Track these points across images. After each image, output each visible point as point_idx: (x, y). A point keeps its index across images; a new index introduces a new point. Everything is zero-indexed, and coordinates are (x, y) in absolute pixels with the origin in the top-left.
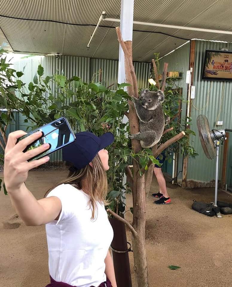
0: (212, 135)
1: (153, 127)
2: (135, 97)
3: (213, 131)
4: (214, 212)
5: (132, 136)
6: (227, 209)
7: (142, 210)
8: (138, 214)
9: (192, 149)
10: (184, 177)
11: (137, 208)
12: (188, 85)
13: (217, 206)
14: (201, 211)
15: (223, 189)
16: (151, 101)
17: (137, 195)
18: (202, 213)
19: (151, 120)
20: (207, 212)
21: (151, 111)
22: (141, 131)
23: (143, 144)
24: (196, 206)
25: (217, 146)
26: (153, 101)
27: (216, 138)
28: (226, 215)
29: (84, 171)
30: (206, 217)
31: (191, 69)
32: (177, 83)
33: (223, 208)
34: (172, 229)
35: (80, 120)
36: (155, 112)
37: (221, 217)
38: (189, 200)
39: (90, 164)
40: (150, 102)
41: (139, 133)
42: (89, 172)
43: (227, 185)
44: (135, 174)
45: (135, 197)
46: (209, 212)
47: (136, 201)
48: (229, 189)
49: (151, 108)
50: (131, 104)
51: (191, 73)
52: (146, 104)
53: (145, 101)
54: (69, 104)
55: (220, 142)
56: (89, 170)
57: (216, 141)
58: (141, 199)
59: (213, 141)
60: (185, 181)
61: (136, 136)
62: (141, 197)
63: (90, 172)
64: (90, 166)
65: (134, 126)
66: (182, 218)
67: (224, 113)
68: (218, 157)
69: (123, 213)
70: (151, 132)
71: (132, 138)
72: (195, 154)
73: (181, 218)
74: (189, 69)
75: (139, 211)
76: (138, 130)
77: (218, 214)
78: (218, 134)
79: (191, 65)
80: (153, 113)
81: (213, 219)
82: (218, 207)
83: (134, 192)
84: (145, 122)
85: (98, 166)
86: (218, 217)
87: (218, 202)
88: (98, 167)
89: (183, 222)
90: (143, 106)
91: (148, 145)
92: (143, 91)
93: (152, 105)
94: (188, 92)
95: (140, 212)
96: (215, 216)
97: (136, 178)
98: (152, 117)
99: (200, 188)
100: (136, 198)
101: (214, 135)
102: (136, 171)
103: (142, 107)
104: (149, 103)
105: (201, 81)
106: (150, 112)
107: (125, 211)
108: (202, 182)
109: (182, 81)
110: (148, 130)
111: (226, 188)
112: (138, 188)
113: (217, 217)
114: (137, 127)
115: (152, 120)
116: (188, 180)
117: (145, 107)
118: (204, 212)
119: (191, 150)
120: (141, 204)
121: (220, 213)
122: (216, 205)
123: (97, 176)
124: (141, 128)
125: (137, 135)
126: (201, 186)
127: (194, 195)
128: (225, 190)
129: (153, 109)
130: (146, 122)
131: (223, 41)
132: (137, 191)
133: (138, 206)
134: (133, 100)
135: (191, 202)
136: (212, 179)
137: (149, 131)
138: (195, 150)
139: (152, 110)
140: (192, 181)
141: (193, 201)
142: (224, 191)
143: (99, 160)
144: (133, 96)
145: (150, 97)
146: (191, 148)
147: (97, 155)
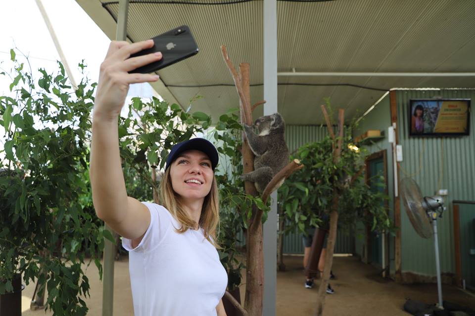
0: (424, 204)
2: (246, 125)
3: (425, 200)
7: (256, 281)
8: (250, 286)
10: (397, 267)
11: (250, 278)
12: (392, 144)
15: (460, 287)
17: (250, 259)
19: (265, 153)
20: (426, 315)
23: (258, 188)
25: (434, 219)
27: (430, 208)
31: (394, 124)
32: (379, 144)
41: (252, 172)
48: (468, 287)
51: (394, 129)
55: (437, 214)
57: (430, 213)
58: (254, 265)
59: (426, 213)
60: (399, 272)
62: (254, 262)
65: (247, 164)
67: (448, 178)
68: (436, 236)
69: (238, 286)
70: (265, 168)
74: (392, 125)
75: (252, 282)
76: (252, 168)
78: (433, 202)
79: (394, 119)
82: (445, 309)
87: (444, 302)
94: (393, 153)
95: (253, 284)
101: (428, 205)
105: (409, 138)
107: (241, 284)
108: (425, 275)
109: (384, 142)
111: (464, 285)
112: (251, 248)
115: (267, 152)
116: (403, 271)
118: (421, 315)
120: (254, 272)
122: (441, 307)
126: (424, 281)
128: (462, 288)
130: (260, 155)
131: (434, 87)
132: (249, 253)
133: (251, 275)
135: (403, 301)
140: (409, 274)
141: (406, 299)
142: (461, 290)
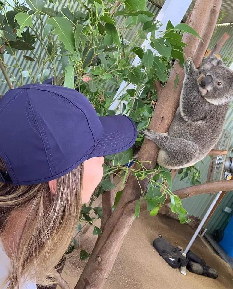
0: (228, 164)
1: (199, 138)
2: (193, 64)
3: (231, 159)
4: (179, 263)
5: (150, 135)
6: (197, 266)
7: (103, 272)
8: (93, 276)
9: (198, 173)
11: (96, 265)
13: (185, 256)
14: (162, 253)
16: (221, 86)
17: (107, 242)
18: (162, 257)
19: (200, 122)
20: (171, 259)
21: (210, 104)
22: (171, 133)
23: (163, 159)
24: (159, 245)
26: (225, 88)
27: (230, 170)
28: (192, 273)
29: (28, 195)
30: (166, 265)
33: (192, 262)
34: (116, 266)
35: (72, 55)
36: (215, 109)
37: (185, 274)
38: (153, 229)
39: (52, 184)
40: (219, 87)
41: (166, 134)
42: (38, 205)
43: (206, 230)
44: (121, 203)
45: (102, 245)
46: (172, 260)
47: (100, 251)
48: (207, 236)
49: (213, 101)
50: (178, 72)
52: (209, 88)
53: (210, 80)
54: (63, 9)
56: (40, 200)
57: (227, 173)
58: (110, 253)
59: (224, 172)
61: (158, 138)
62: (112, 249)
63: (41, 205)
64: (48, 189)
65: (163, 118)
66: (136, 254)
70: (191, 144)
71: (148, 138)
72: (198, 181)
73: (134, 253)
75: (97, 272)
76: (167, 127)
77: (183, 267)
80: (211, 111)
81: (174, 271)
82: (186, 258)
83: (105, 235)
84: (187, 120)
85: (69, 199)
86: (182, 272)
87: (189, 251)
88: (67, 201)
89: (135, 260)
90: (200, 88)
91: (171, 164)
92: (213, 59)
93: (219, 95)
95: (98, 276)
96: (177, 269)
97: (120, 211)
98: (205, 117)
99: (172, 218)
100: (102, 247)
101: (230, 165)
102: (126, 200)
103: (198, 89)
104: (215, 89)
106: (207, 107)
110: (186, 139)
111: (204, 232)
112: (115, 231)
113: (180, 271)
114: (167, 121)
115: (204, 122)
117: (204, 92)
118: (166, 256)
119: (196, 174)
120: (106, 261)
121: (186, 267)
123: (54, 223)
124: (175, 127)
125: (160, 137)
126: (174, 216)
127: (161, 224)
129: (216, 102)
130: (190, 121)
132: (110, 234)
133: (100, 263)
134: (187, 68)
135: (155, 235)
136: (192, 215)
137: (187, 141)
138: (200, 177)
139: (212, 104)
141: (159, 235)
143: (79, 183)
144: (190, 59)
145: (224, 79)
146: (197, 171)
147: (78, 167)
